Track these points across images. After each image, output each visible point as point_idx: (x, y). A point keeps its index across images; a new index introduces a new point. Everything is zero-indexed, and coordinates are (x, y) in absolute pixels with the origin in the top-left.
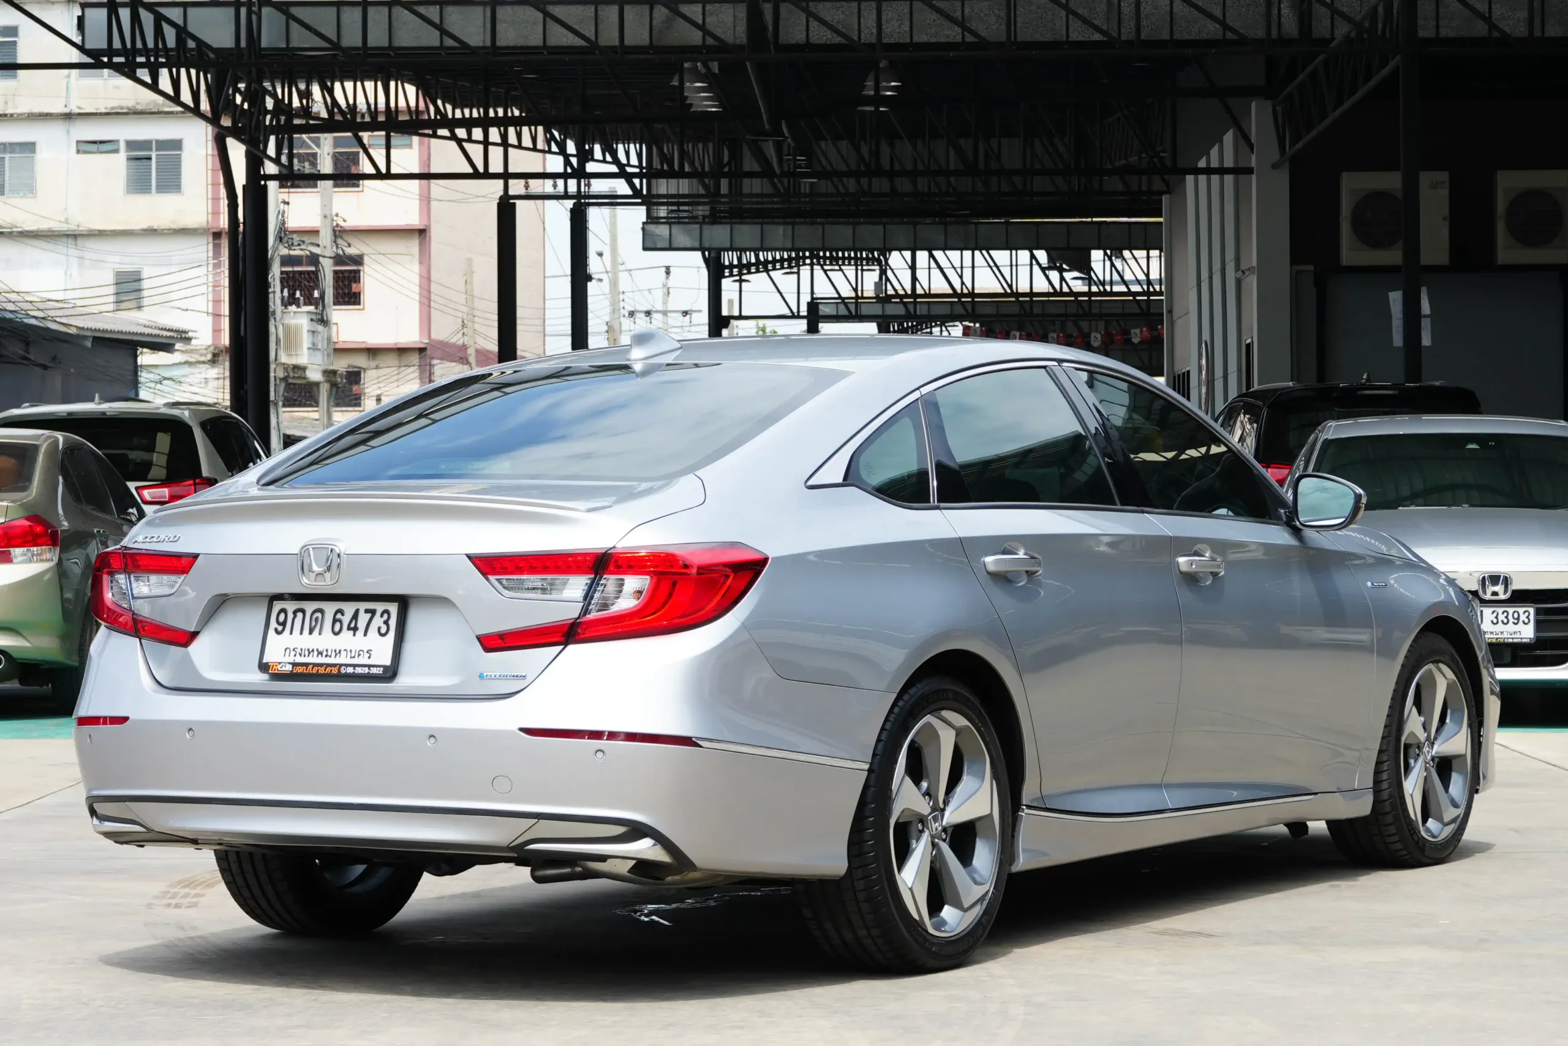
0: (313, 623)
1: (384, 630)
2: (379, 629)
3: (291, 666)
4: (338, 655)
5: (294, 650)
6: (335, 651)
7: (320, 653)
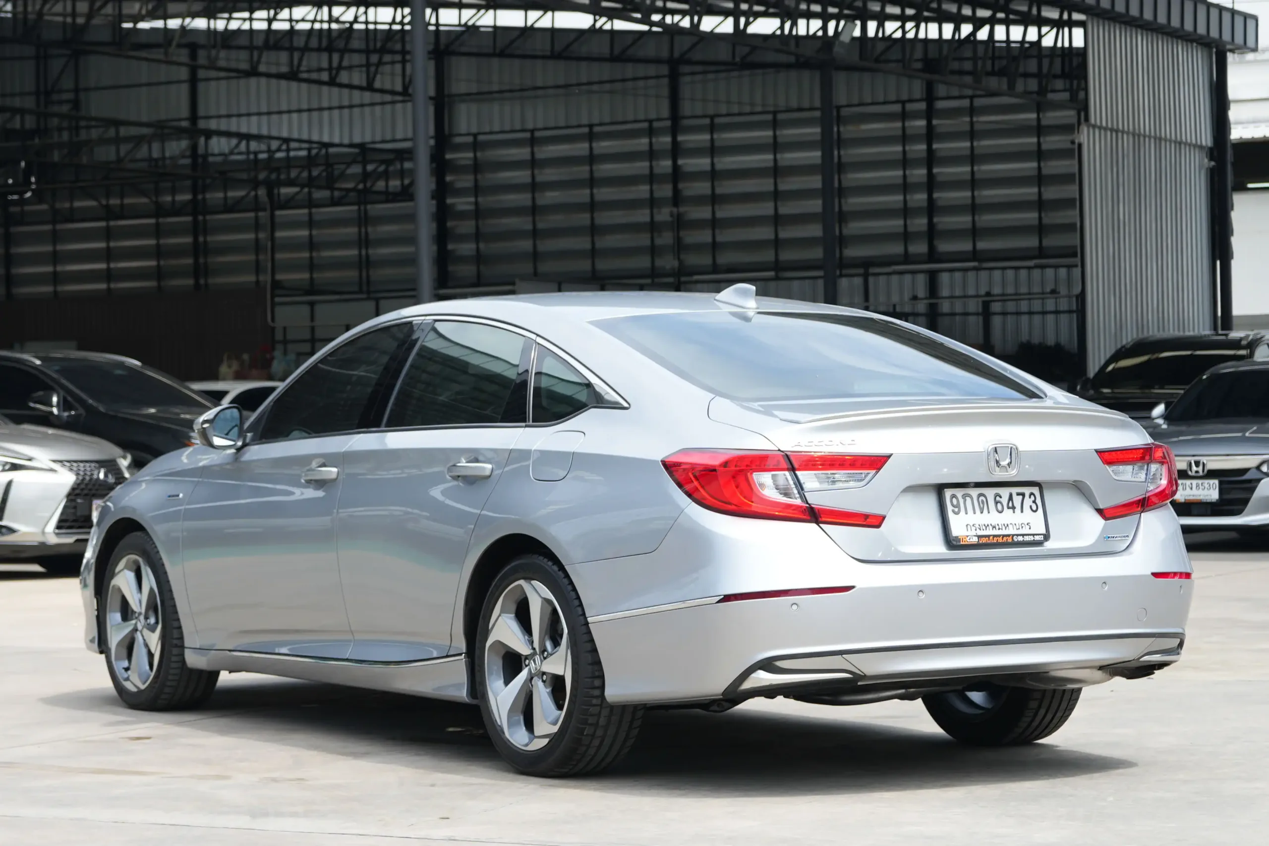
0: (982, 505)
1: (1034, 508)
2: (1031, 507)
3: (977, 538)
4: (1007, 528)
5: (973, 526)
6: (1004, 525)
7: (994, 527)
